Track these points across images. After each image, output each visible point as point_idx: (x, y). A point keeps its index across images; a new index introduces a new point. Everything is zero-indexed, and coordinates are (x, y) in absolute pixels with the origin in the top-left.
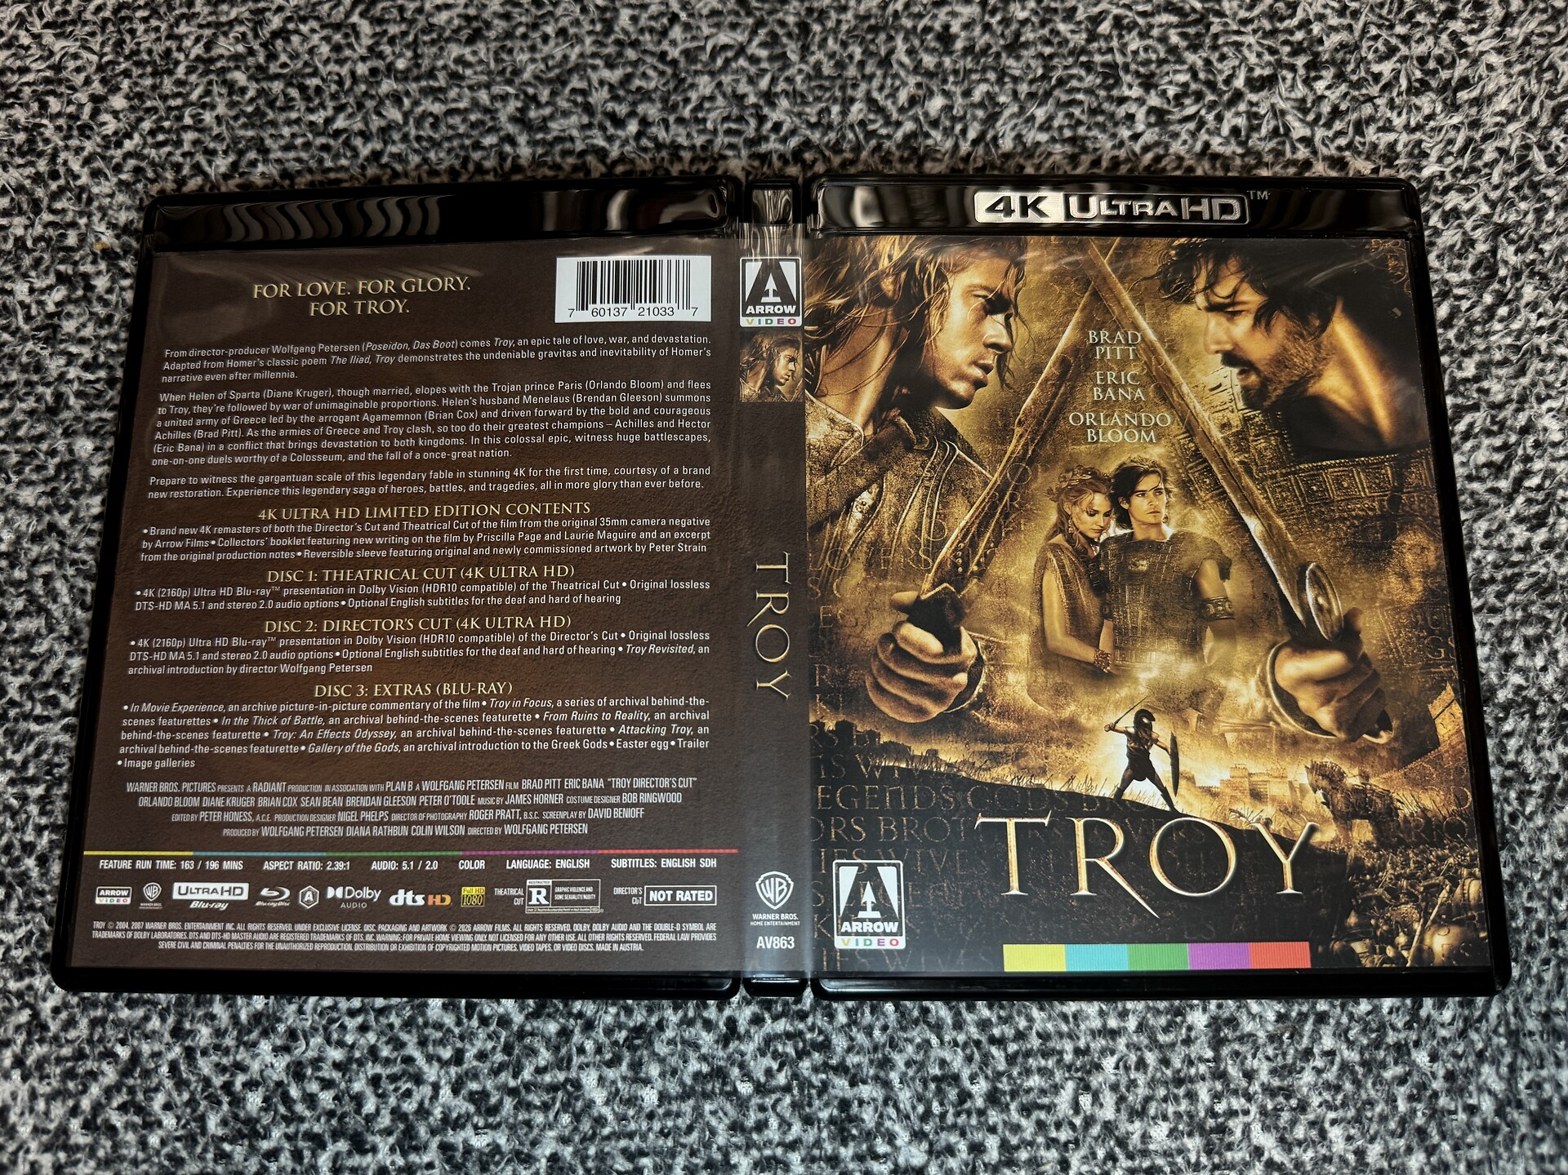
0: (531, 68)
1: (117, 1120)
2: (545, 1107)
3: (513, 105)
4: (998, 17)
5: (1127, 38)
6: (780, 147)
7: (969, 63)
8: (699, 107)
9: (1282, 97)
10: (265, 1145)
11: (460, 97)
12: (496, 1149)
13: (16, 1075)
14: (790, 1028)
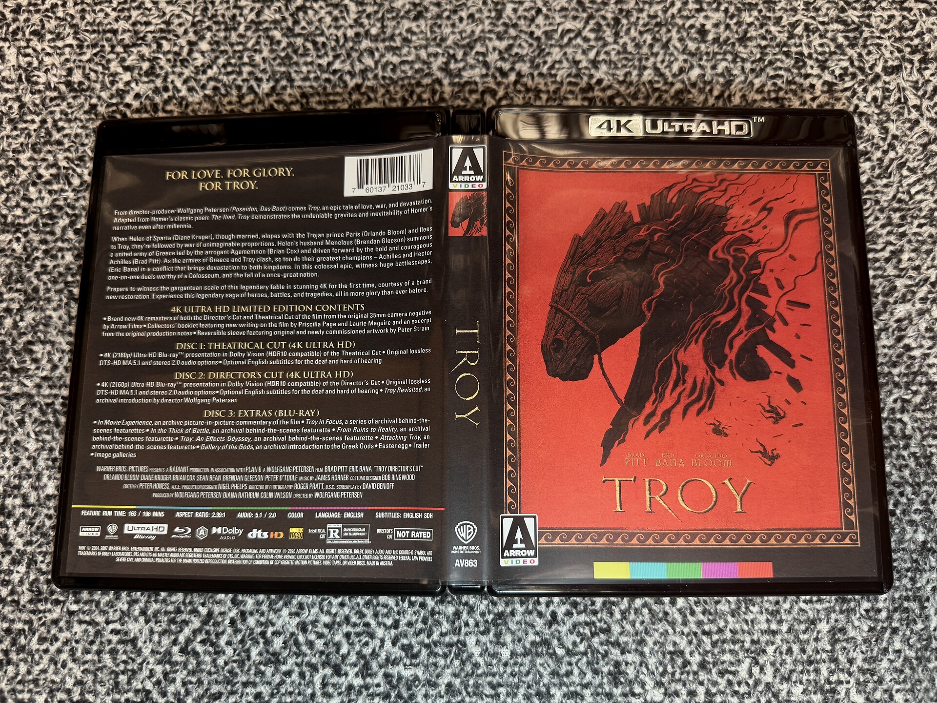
0: (452, 38)
1: (200, 648)
2: (445, 656)
3: (441, 60)
4: (735, 20)
5: (812, 38)
6: (600, 94)
7: (716, 48)
8: (552, 67)
9: (904, 79)
10: (284, 668)
11: (409, 53)
12: (416, 678)
13: (142, 619)
14: (587, 619)
